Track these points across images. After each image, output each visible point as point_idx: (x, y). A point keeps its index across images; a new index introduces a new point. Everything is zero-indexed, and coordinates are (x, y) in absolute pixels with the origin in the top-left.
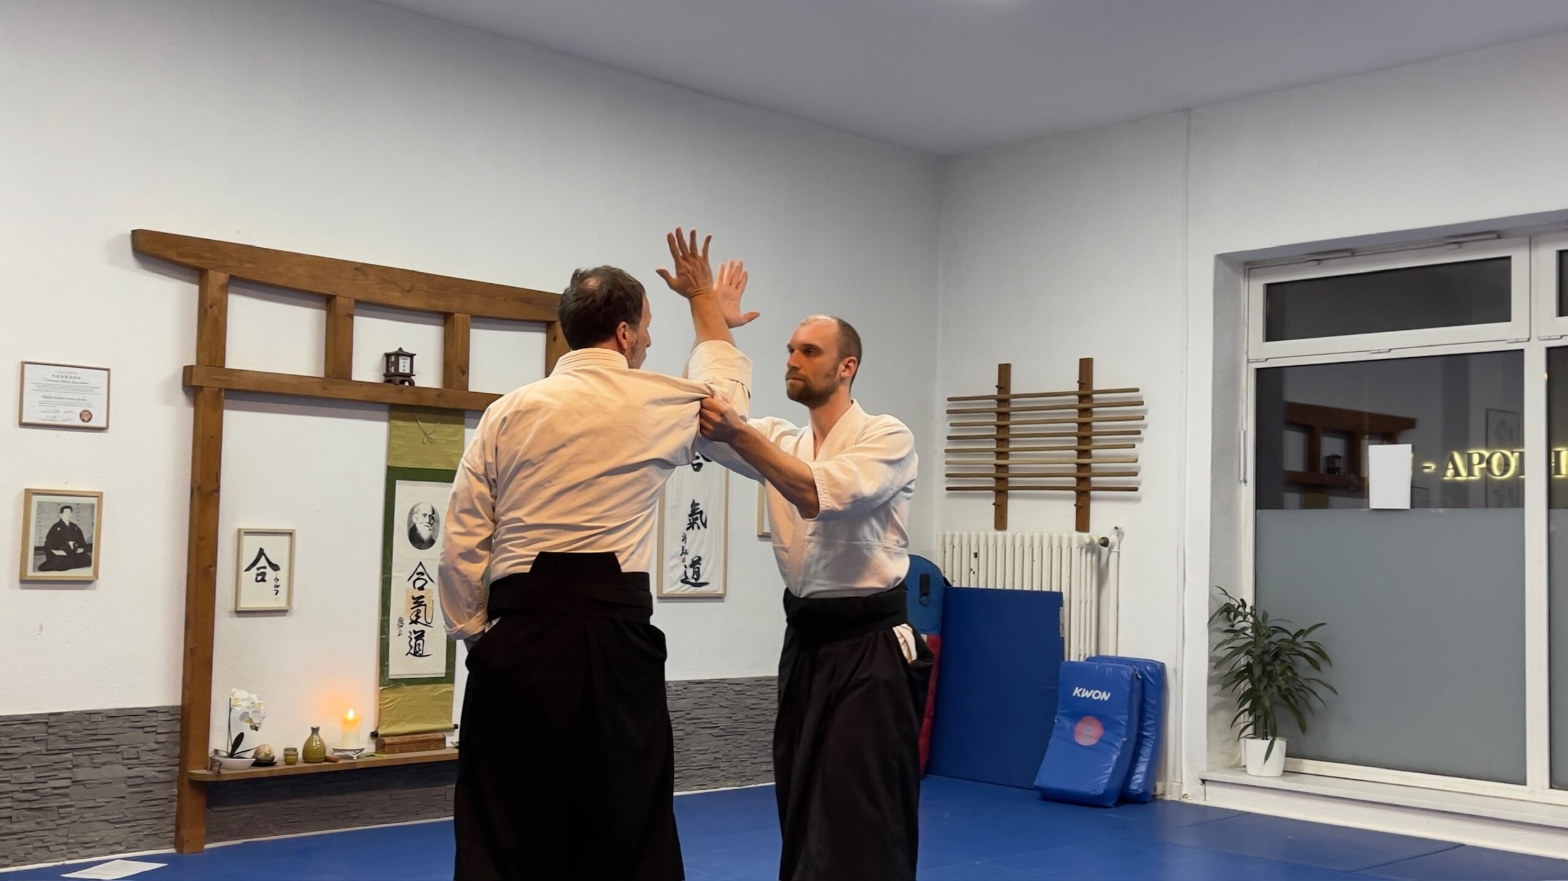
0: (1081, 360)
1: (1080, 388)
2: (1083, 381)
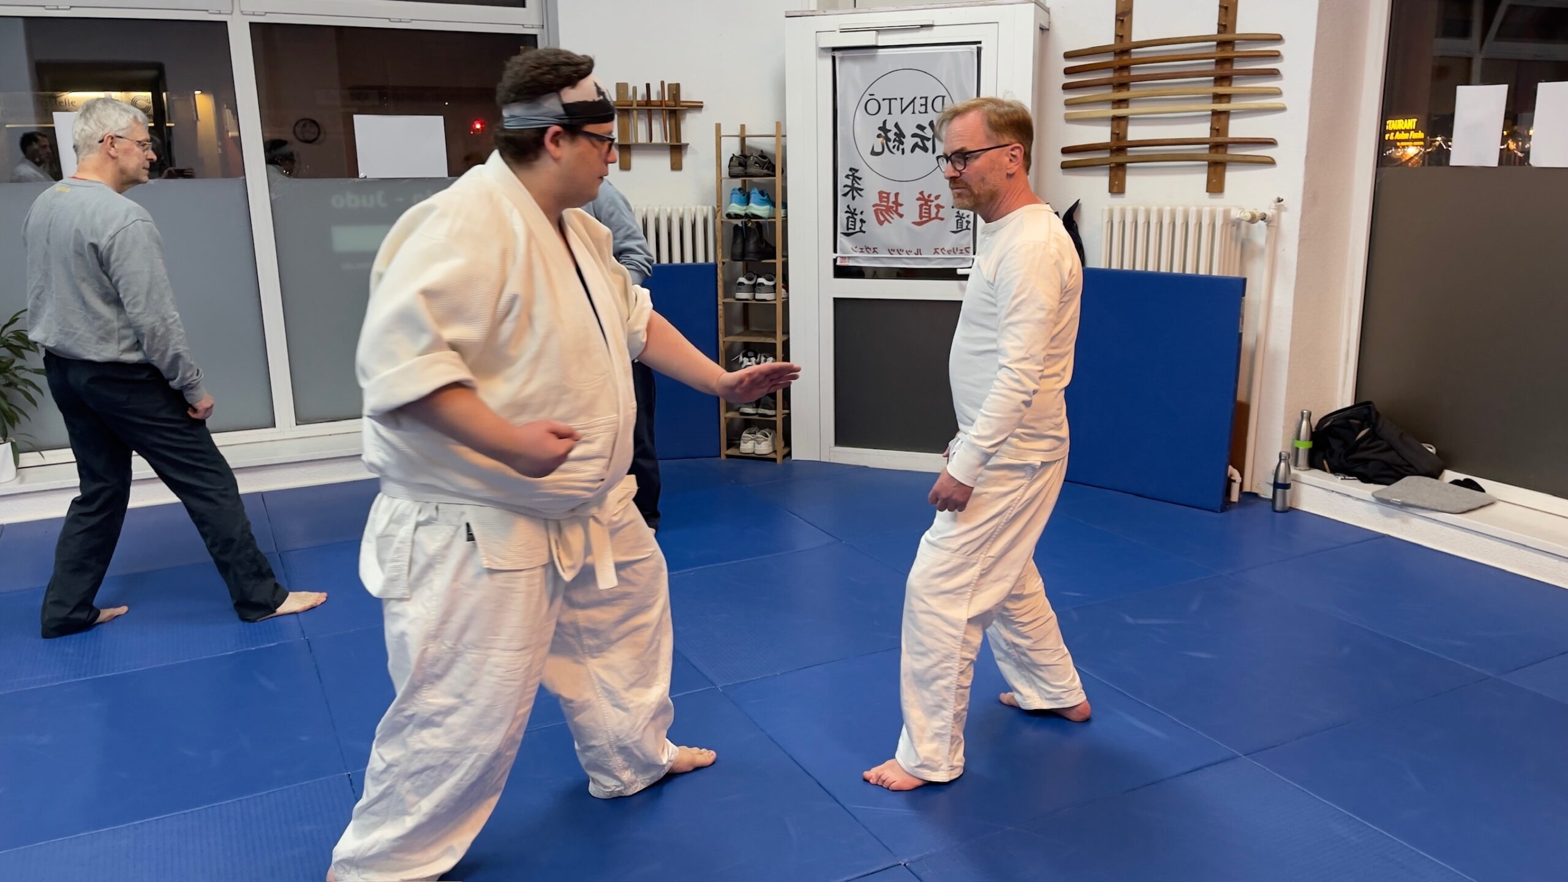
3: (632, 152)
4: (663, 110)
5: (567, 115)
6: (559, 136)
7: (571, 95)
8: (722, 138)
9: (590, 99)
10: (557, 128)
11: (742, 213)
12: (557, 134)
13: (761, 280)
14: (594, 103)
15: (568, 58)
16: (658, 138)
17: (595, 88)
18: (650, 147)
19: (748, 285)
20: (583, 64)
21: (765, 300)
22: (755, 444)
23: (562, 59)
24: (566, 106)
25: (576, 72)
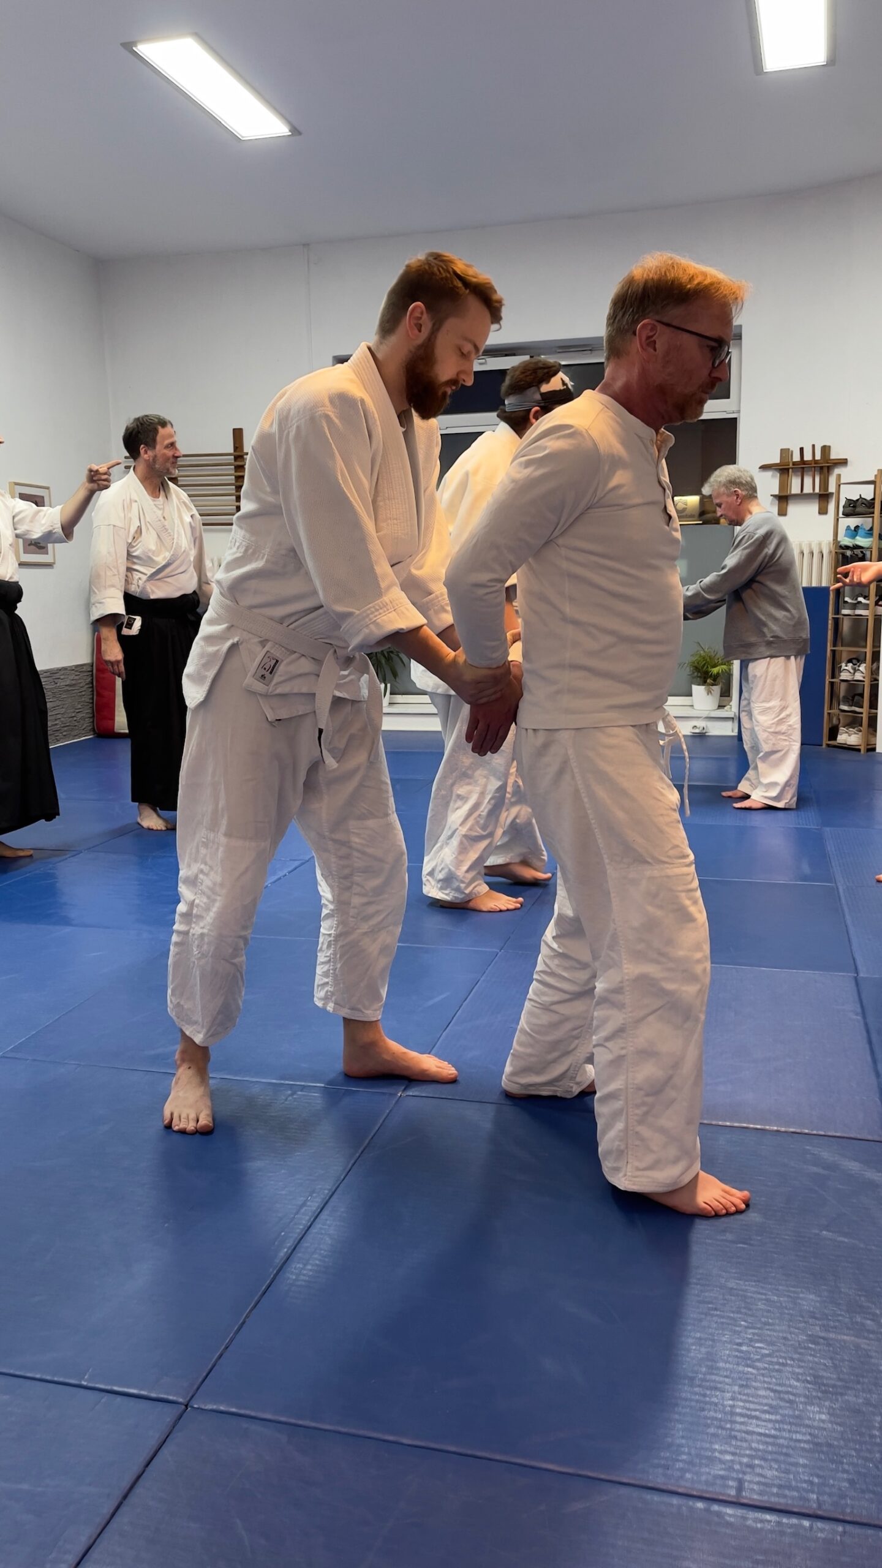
0: (234, 430)
1: (235, 451)
2: (237, 446)
3: (789, 502)
4: (812, 467)
5: (543, 400)
6: (538, 414)
7: (545, 388)
8: (842, 486)
9: (558, 389)
10: (537, 408)
11: (850, 545)
12: (537, 412)
13: (861, 599)
14: (560, 390)
15: (544, 364)
16: (808, 489)
17: (561, 381)
18: (802, 497)
19: (851, 603)
20: (554, 366)
21: (861, 615)
22: (848, 737)
23: (540, 365)
24: (542, 394)
25: (548, 373)
